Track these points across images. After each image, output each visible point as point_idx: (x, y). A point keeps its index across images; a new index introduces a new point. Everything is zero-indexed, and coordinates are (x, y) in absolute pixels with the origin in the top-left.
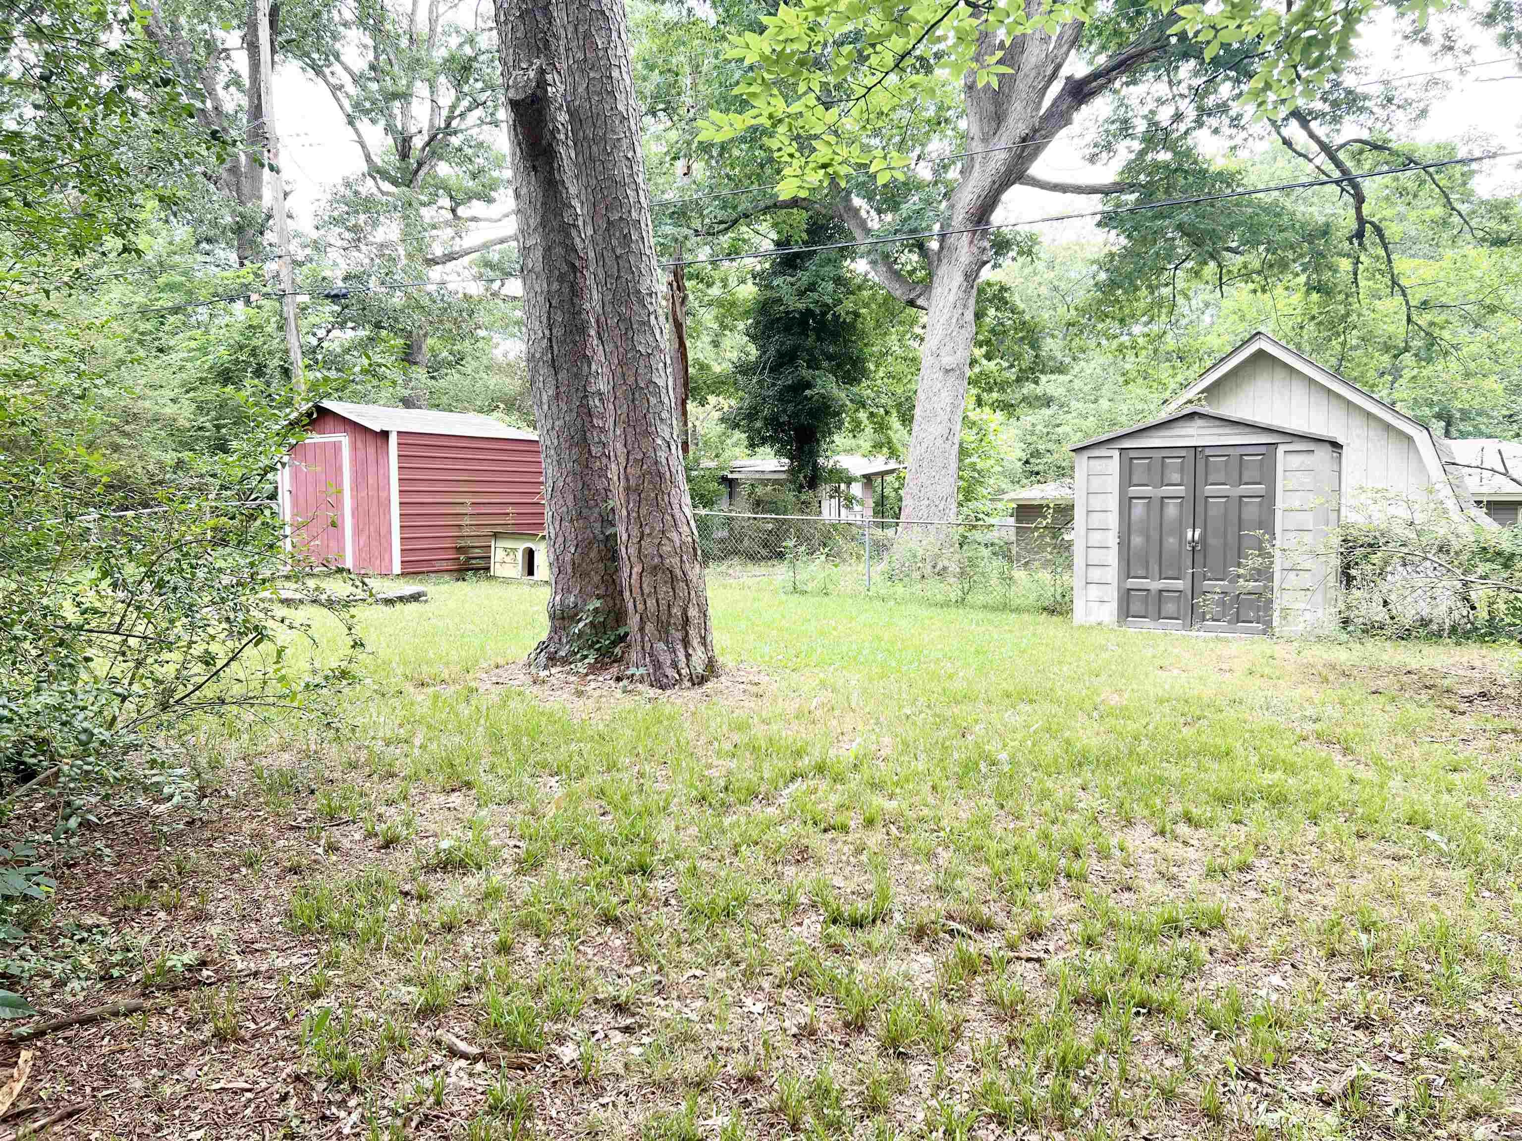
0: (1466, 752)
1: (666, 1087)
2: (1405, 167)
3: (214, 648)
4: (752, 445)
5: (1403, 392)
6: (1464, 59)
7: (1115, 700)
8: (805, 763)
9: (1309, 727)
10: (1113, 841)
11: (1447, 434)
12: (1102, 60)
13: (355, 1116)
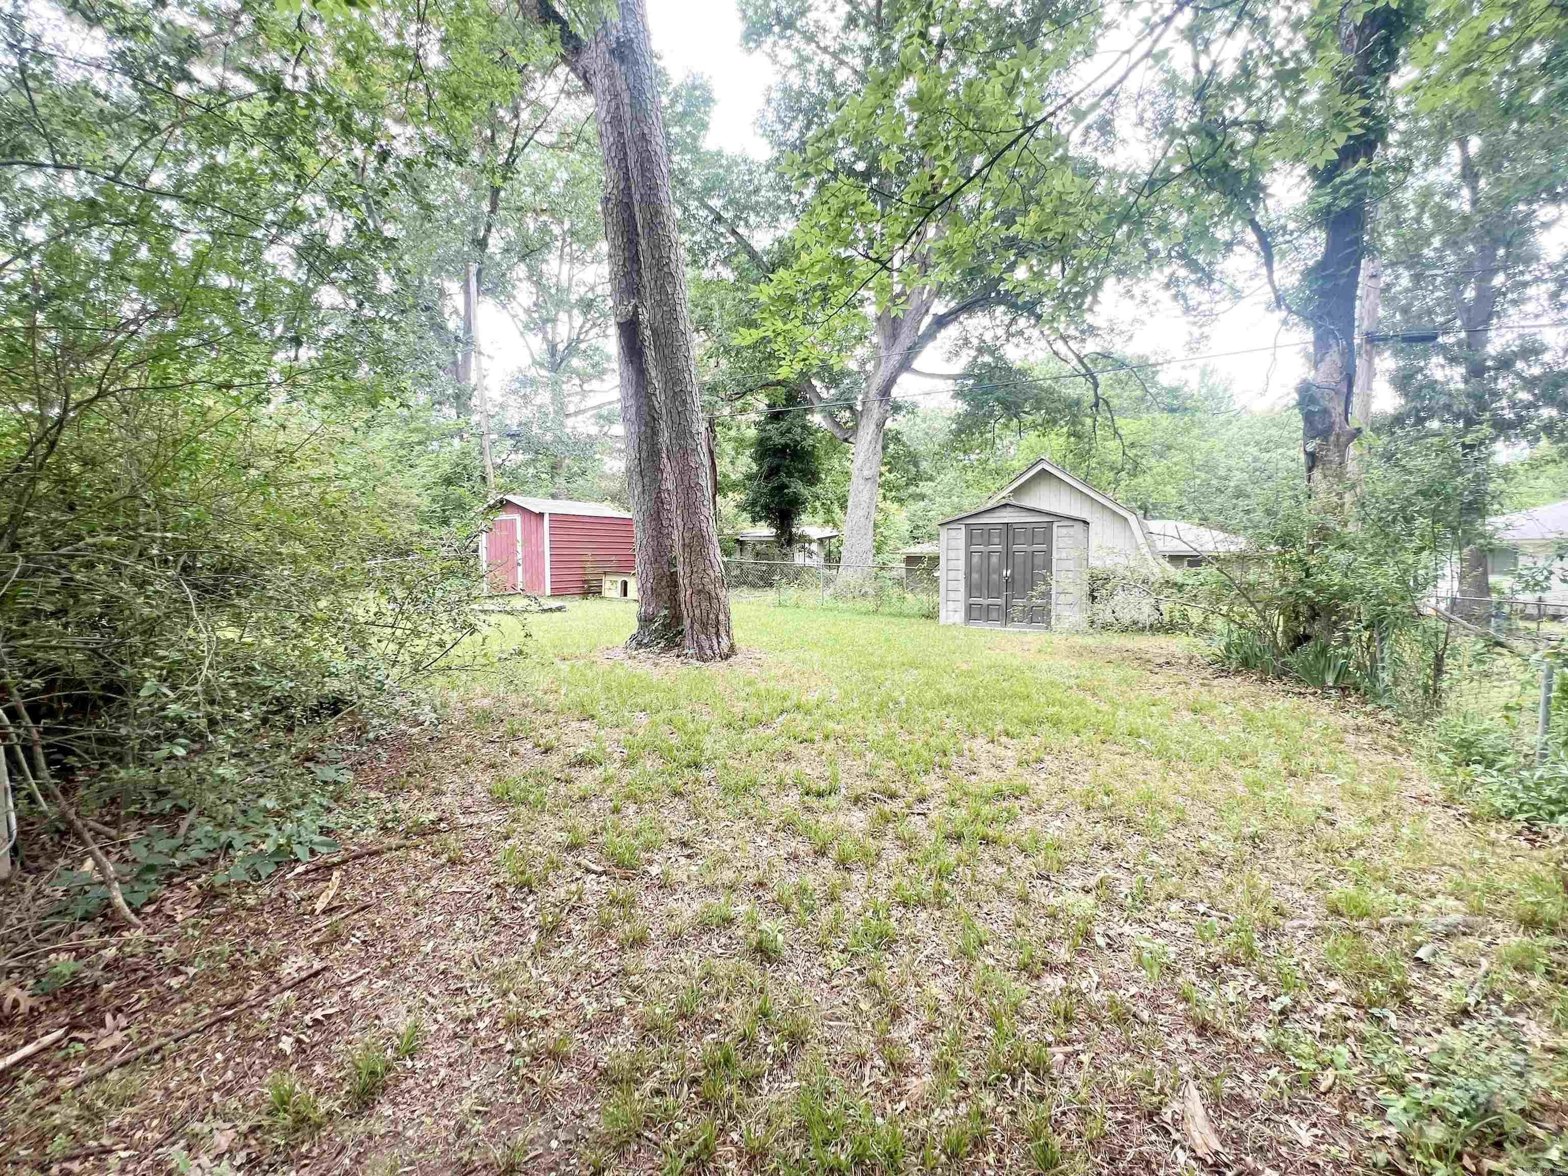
0: (1159, 695)
1: (712, 889)
2: (1121, 368)
3: (445, 637)
4: (754, 521)
5: (1121, 495)
6: (1153, 308)
7: (965, 667)
8: (787, 704)
9: (1072, 682)
10: (966, 746)
11: (1145, 517)
12: (953, 304)
13: (531, 907)
